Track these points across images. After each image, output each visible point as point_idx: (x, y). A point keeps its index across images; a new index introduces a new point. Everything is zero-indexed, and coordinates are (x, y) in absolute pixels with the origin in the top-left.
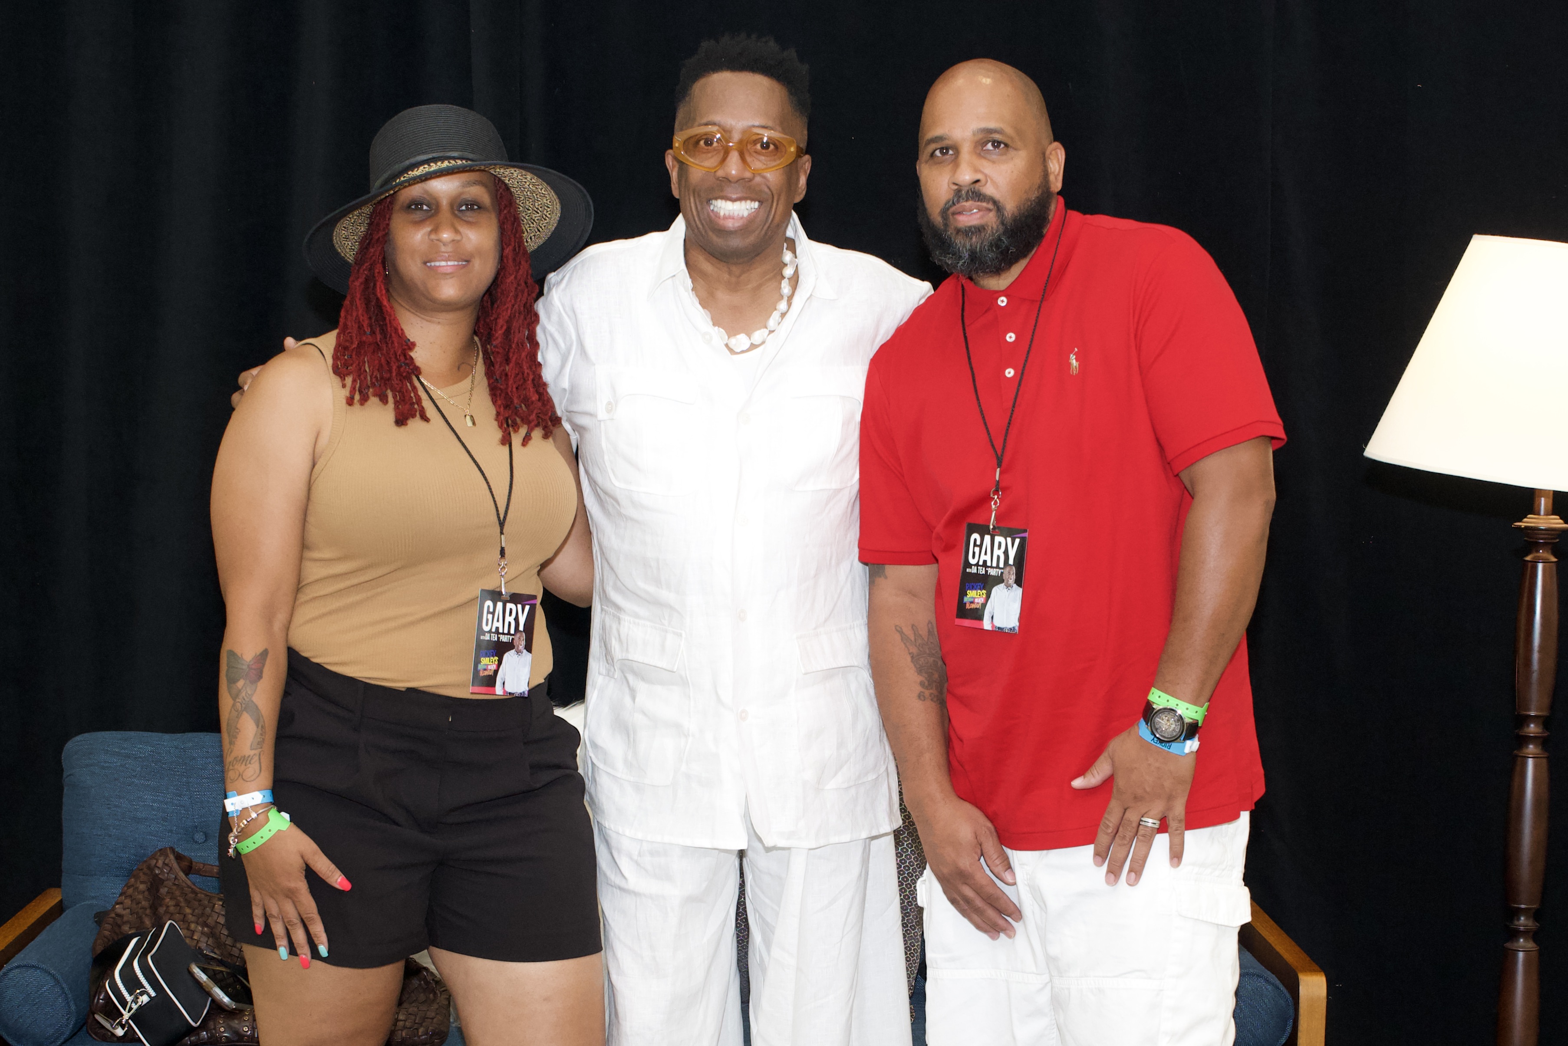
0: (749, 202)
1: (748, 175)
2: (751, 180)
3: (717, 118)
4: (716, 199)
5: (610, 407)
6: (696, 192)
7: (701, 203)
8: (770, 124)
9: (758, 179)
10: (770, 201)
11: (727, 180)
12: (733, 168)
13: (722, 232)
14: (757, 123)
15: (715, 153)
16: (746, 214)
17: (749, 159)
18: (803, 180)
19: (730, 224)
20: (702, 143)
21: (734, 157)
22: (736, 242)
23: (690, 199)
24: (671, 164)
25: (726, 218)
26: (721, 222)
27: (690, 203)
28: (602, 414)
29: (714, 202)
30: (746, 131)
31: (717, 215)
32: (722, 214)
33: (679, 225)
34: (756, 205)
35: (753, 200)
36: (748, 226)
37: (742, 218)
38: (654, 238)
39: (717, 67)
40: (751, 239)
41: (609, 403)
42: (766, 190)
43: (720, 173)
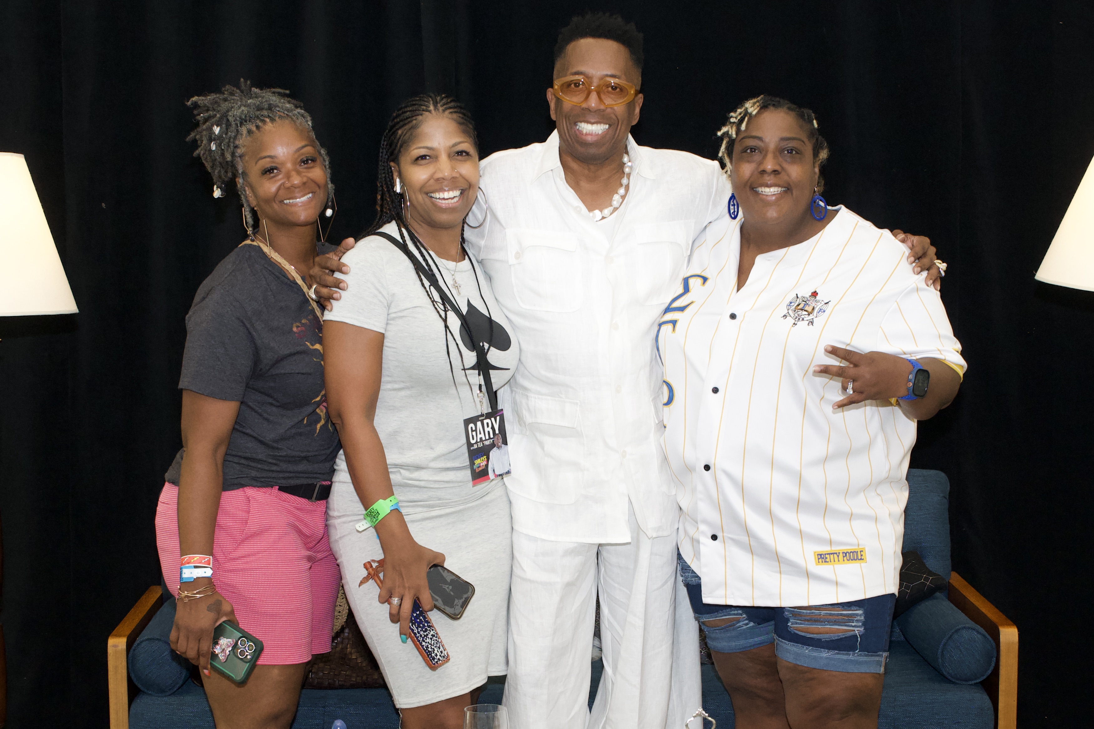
0: (602, 125)
1: (602, 107)
2: (604, 111)
3: (582, 69)
4: (581, 122)
5: (518, 256)
6: (567, 117)
7: (570, 124)
8: (617, 73)
9: (609, 110)
10: (616, 125)
11: (588, 110)
12: (593, 102)
13: (585, 144)
14: (609, 73)
15: (581, 92)
16: (600, 132)
17: (603, 96)
18: (637, 110)
19: (589, 139)
20: (573, 85)
21: (594, 96)
22: (592, 151)
23: (563, 121)
24: (550, 97)
25: (586, 134)
26: (584, 137)
27: (563, 123)
28: (512, 260)
29: (579, 124)
30: (602, 78)
31: (581, 132)
32: (584, 132)
33: (554, 137)
34: (607, 126)
35: (605, 123)
36: (601, 141)
37: (598, 134)
38: (536, 147)
39: (584, 34)
40: (603, 149)
41: (517, 253)
42: (614, 117)
43: (584, 105)
